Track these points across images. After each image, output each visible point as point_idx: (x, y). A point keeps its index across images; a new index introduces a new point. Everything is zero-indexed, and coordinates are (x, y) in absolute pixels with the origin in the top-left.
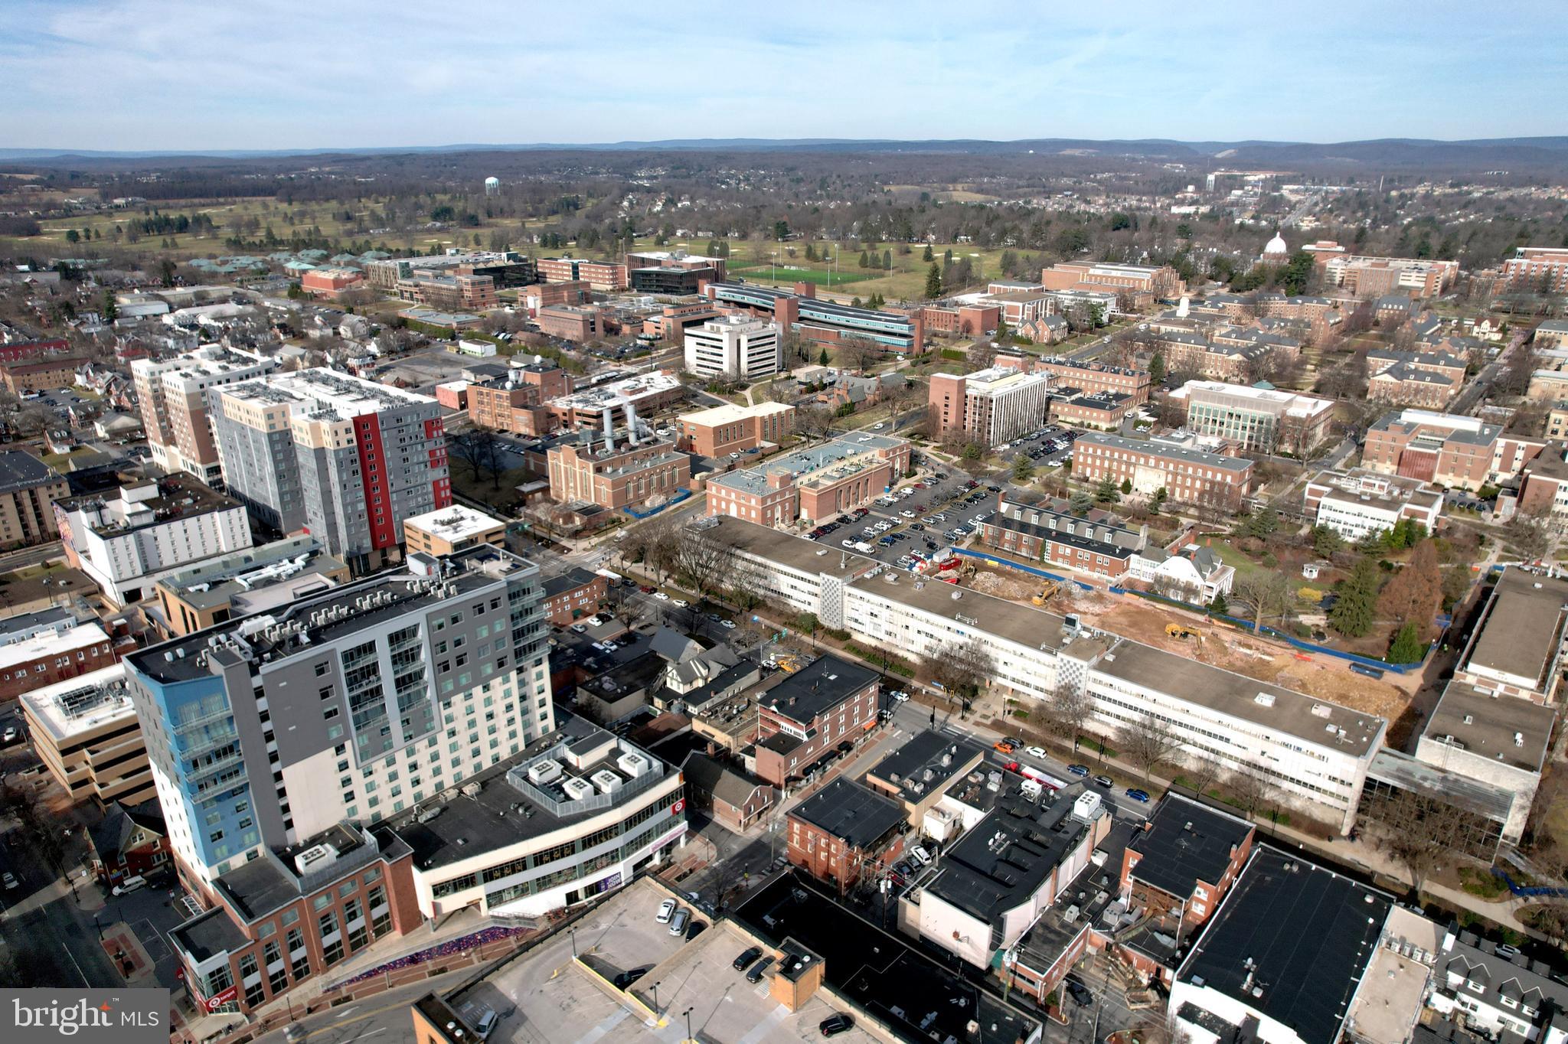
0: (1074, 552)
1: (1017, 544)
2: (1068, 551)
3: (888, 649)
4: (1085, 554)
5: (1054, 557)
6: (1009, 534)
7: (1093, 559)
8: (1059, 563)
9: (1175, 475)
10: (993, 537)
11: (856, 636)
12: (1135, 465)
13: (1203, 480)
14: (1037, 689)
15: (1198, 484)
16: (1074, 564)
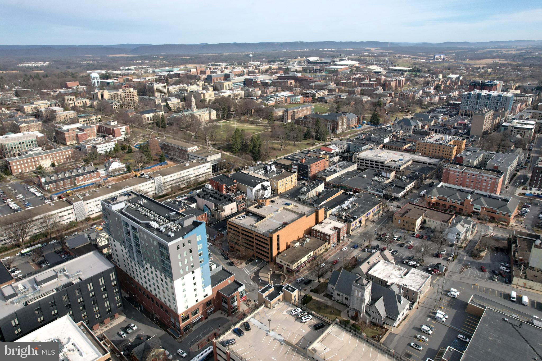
0: (84, 177)
1: (64, 185)
2: (82, 178)
4: (88, 176)
5: (79, 183)
6: (61, 183)
7: (91, 176)
8: (81, 183)
10: (54, 188)
13: (63, 156)
14: (151, 191)
15: (61, 157)
16: (85, 181)
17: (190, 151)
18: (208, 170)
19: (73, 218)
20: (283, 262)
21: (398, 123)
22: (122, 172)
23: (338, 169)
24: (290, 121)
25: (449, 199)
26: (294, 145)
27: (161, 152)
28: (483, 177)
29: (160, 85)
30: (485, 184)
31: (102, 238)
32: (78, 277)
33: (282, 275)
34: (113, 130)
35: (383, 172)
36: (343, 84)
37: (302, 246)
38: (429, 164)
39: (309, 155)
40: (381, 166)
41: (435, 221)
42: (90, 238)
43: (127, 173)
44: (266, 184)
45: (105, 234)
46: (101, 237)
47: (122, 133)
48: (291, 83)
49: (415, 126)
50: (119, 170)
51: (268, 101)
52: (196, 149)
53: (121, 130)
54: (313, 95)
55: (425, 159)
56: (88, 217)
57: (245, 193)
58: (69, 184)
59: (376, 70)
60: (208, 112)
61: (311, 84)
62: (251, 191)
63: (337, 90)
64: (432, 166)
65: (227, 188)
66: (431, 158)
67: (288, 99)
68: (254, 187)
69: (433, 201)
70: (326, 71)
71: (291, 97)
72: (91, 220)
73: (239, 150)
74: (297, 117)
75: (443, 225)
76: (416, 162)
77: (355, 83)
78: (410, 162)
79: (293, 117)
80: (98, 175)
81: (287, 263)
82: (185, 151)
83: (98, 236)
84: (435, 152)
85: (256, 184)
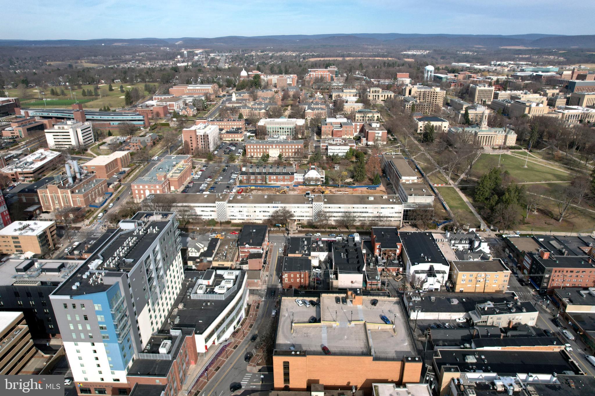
0: (277, 178)
1: (256, 180)
2: (275, 177)
3: (247, 221)
4: (281, 177)
5: (270, 181)
6: (252, 177)
7: (284, 177)
8: (272, 182)
9: (282, 149)
10: (246, 180)
11: (233, 221)
12: (268, 149)
13: (292, 149)
14: (306, 216)
15: (290, 150)
16: (277, 182)
17: (404, 181)
18: (397, 215)
19: (214, 216)
22: (319, 183)
44: (440, 267)
47: (376, 138)
52: (413, 181)
53: (376, 135)
56: (229, 220)
57: (404, 267)
58: (261, 180)
62: (409, 268)
65: (380, 249)
68: (414, 265)
72: (230, 225)
80: (292, 179)
82: (398, 179)
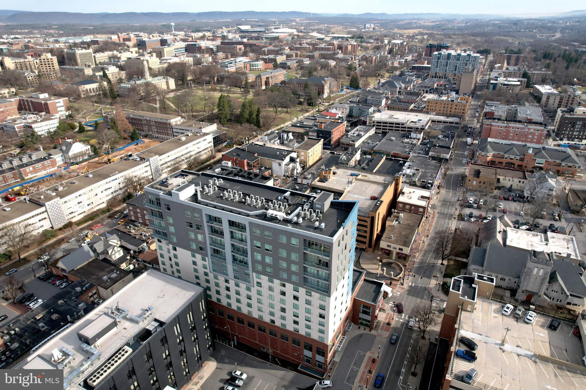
0: (34, 168)
2: (31, 168)
3: (90, 213)
7: (43, 165)
8: (30, 176)
16: (36, 173)
17: (174, 123)
18: (210, 145)
19: (46, 225)
20: (393, 245)
21: (382, 86)
22: (86, 157)
23: (362, 133)
24: (264, 87)
25: (506, 156)
26: (287, 112)
27: (131, 128)
28: (529, 129)
29: (84, 51)
30: (530, 136)
31: (116, 248)
32: (151, 318)
33: (392, 263)
34: (46, 104)
35: (412, 134)
36: (297, 49)
37: (399, 223)
38: (450, 123)
39: (317, 121)
40: (402, 127)
41: (511, 179)
42: (94, 251)
43: (95, 158)
44: (294, 155)
45: (115, 241)
46: (114, 246)
47: (59, 109)
48: (240, 49)
49: (400, 88)
50: (82, 154)
51: (227, 67)
52: (180, 121)
53: (58, 105)
54: (275, 60)
55: (442, 118)
56: (68, 221)
57: (270, 168)
58: (12, 178)
59: (319, 37)
60: (165, 80)
61: (263, 49)
62: (280, 165)
63: (294, 56)
64: (454, 125)
65: (249, 165)
66: (448, 116)
67: (248, 66)
68: (283, 160)
69: (489, 159)
70: (266, 38)
71: (252, 63)
72: (74, 226)
73: (228, 121)
74: (272, 82)
75: (521, 182)
76: (435, 121)
77: (309, 47)
78: (430, 123)
79: (267, 83)
80: (54, 164)
81: (398, 247)
82: (166, 124)
83: (107, 246)
84: (447, 111)
85: (285, 157)
